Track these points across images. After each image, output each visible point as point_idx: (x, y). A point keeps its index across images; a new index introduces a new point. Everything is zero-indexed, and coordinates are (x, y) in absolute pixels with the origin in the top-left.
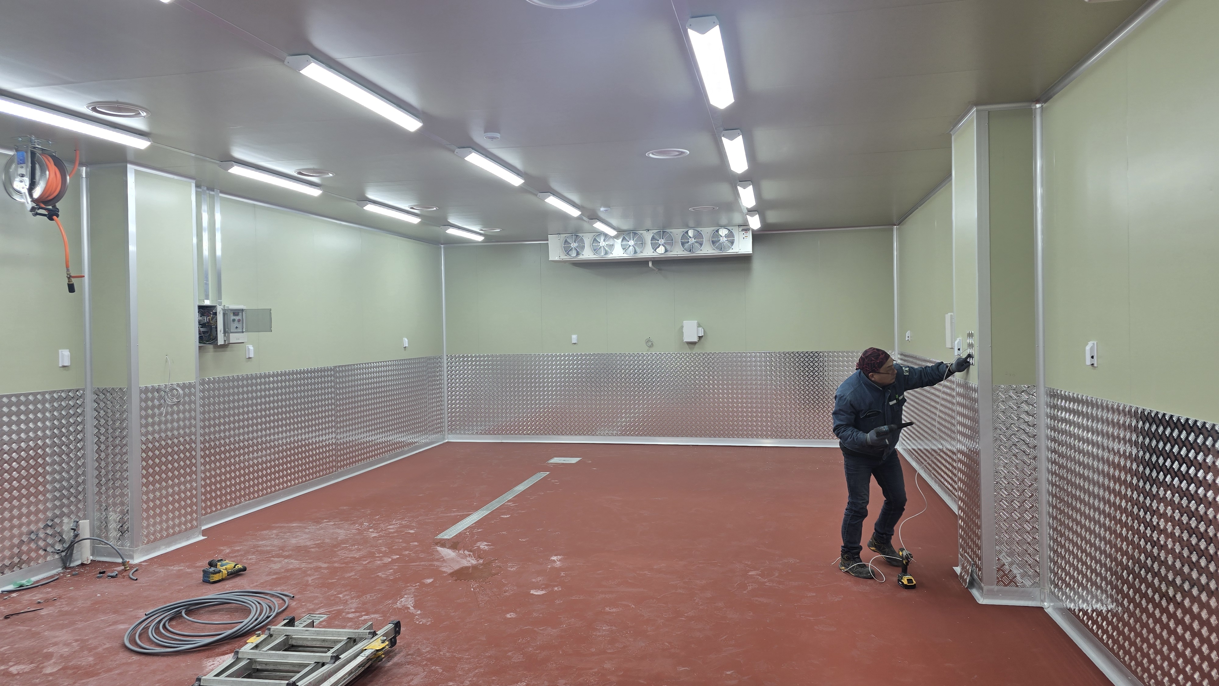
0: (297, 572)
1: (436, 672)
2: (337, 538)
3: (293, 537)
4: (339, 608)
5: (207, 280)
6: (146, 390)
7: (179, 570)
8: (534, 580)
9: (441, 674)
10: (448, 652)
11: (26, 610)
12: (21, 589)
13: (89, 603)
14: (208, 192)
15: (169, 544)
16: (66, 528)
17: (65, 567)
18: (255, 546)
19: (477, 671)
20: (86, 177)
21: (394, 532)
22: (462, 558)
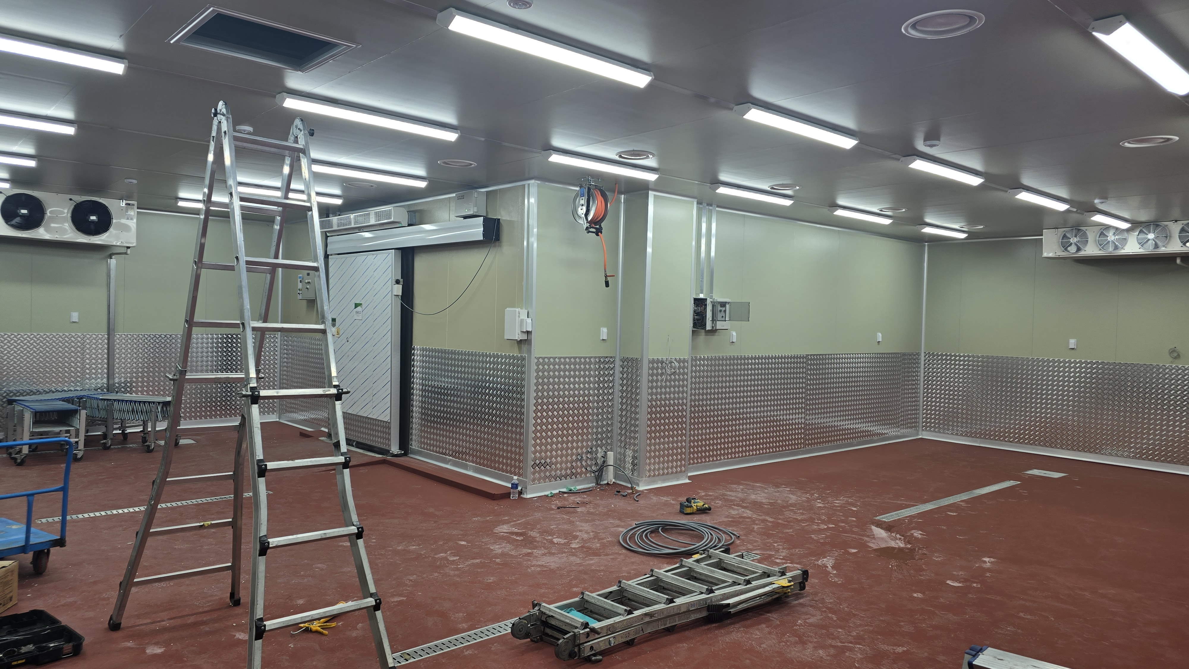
0: (748, 520)
1: (831, 618)
2: (788, 501)
3: (754, 494)
4: (771, 553)
5: (703, 278)
6: (652, 362)
7: (666, 501)
8: (955, 573)
9: (835, 621)
10: (847, 607)
11: (570, 506)
12: (570, 492)
13: (606, 510)
14: (707, 207)
15: (664, 481)
16: (599, 455)
17: (597, 484)
18: (724, 495)
19: (866, 628)
20: (624, 203)
21: (838, 506)
22: (892, 539)
